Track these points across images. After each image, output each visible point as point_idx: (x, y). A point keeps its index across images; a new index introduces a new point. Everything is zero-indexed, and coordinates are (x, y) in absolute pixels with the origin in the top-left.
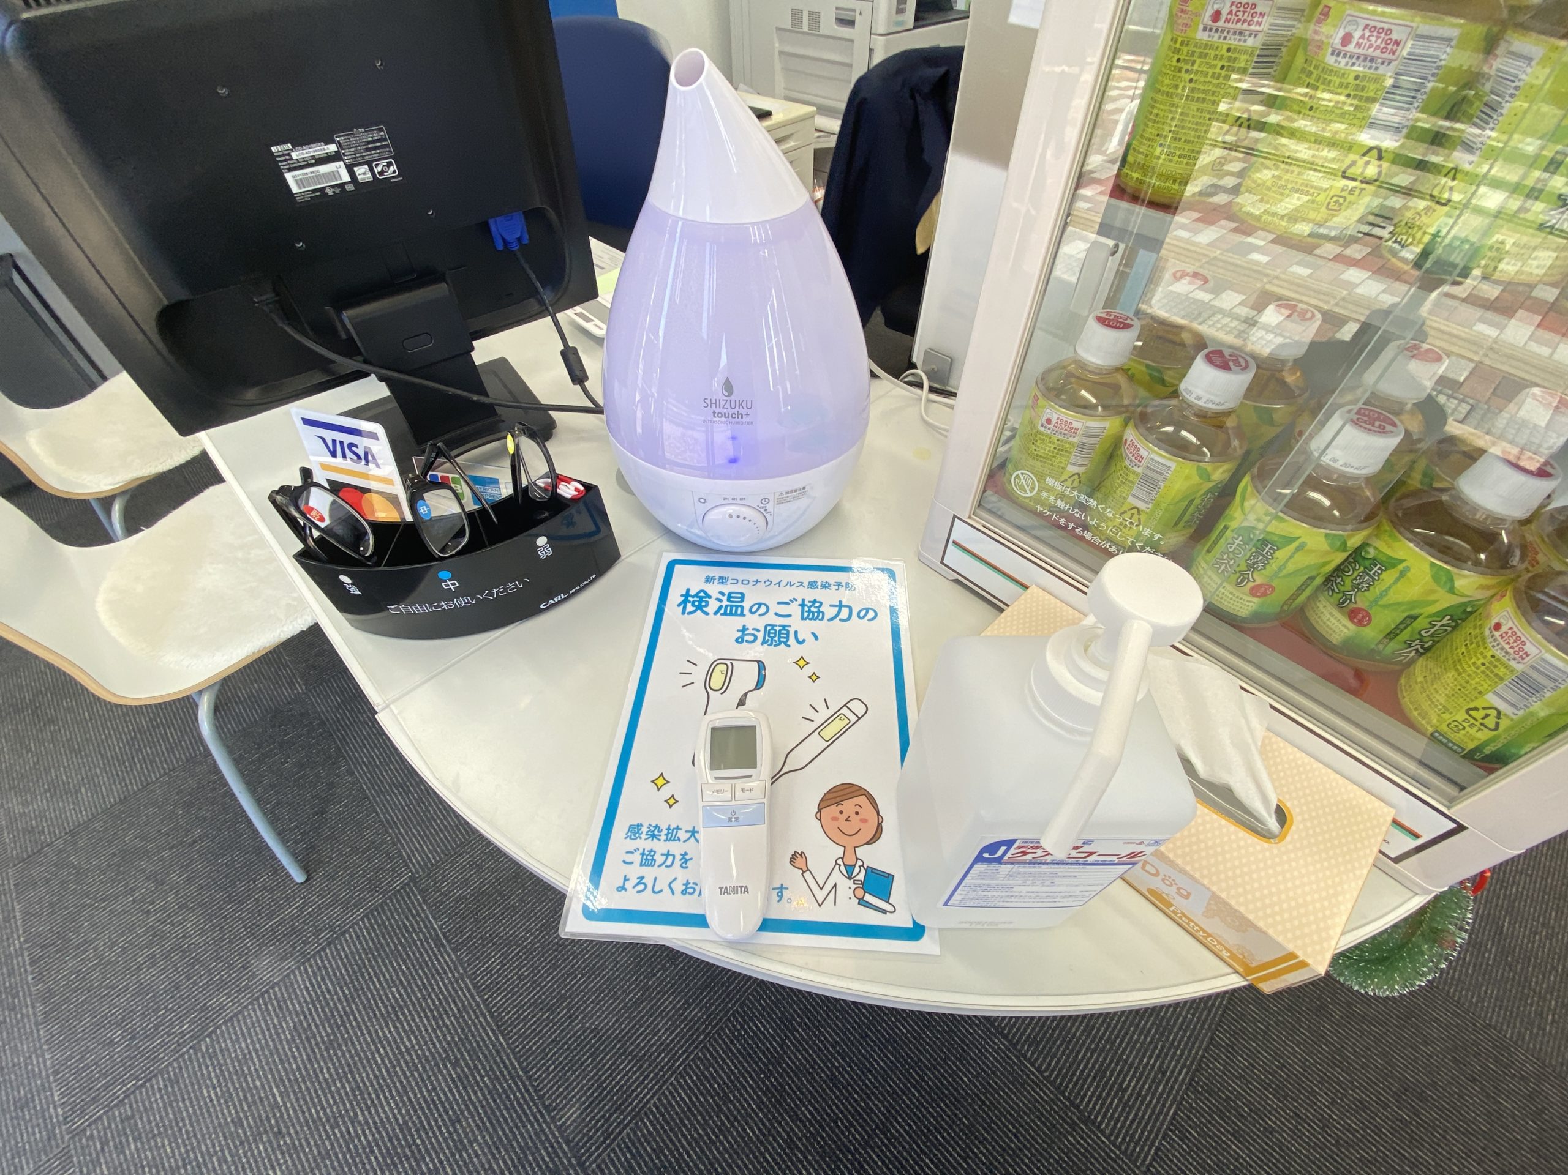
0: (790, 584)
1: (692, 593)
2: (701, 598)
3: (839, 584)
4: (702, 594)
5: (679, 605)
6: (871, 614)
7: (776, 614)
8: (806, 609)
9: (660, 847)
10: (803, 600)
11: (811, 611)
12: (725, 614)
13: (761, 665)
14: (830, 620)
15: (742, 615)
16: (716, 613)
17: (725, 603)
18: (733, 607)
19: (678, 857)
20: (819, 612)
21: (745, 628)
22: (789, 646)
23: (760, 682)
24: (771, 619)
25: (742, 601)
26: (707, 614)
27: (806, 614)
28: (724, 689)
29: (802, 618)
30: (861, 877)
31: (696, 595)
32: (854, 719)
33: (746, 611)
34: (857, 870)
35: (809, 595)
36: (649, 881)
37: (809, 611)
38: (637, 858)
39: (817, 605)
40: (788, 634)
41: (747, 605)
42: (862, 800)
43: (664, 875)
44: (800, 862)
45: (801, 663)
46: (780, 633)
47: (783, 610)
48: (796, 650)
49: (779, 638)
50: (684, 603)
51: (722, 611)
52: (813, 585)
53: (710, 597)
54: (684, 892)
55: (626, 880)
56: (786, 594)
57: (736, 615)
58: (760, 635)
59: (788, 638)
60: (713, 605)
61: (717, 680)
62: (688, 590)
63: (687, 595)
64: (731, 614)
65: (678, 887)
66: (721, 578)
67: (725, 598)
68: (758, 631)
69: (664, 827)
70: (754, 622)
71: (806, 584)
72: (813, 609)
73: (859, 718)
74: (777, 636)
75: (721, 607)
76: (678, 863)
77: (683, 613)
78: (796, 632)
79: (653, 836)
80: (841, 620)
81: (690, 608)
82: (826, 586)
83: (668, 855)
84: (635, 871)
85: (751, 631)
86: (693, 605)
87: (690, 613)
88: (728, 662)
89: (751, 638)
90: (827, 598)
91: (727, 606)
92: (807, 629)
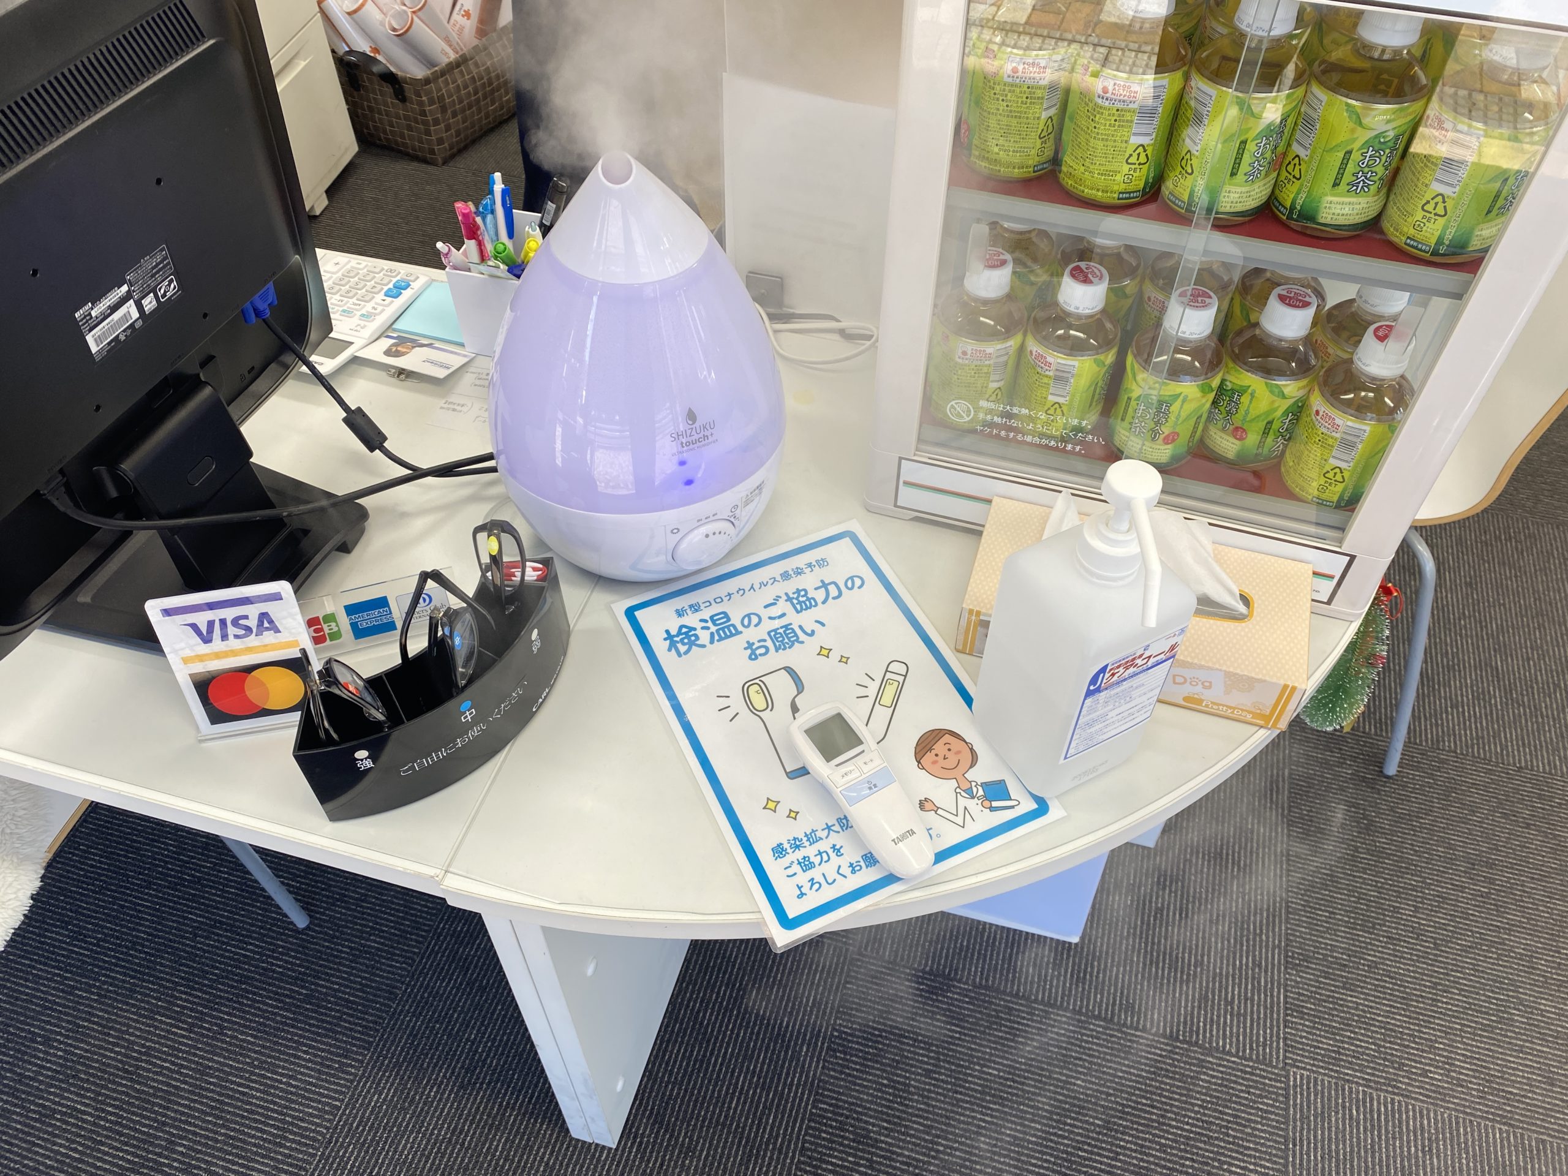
0: (763, 584)
1: (674, 632)
2: (685, 633)
3: (810, 565)
4: (684, 630)
5: (669, 650)
6: (858, 582)
7: (770, 618)
8: (795, 601)
9: (810, 851)
10: (786, 594)
11: (802, 602)
12: (721, 639)
13: (789, 670)
14: (824, 602)
15: (738, 633)
16: (712, 642)
17: (713, 629)
18: (724, 630)
19: (830, 851)
20: (809, 599)
21: (750, 645)
22: (802, 642)
23: (800, 686)
24: (768, 625)
25: (729, 620)
26: (704, 646)
27: (798, 607)
28: (770, 705)
29: (798, 612)
30: (981, 792)
31: (679, 633)
32: (901, 679)
33: (740, 628)
34: (975, 790)
35: (790, 587)
36: (819, 878)
37: (800, 603)
38: (796, 868)
39: (803, 593)
40: (793, 631)
41: (736, 620)
42: (947, 738)
43: (830, 869)
44: (928, 805)
45: (824, 652)
46: (787, 635)
47: (775, 611)
48: (811, 645)
49: (789, 638)
50: (673, 645)
51: (716, 637)
52: (786, 576)
53: (695, 629)
54: (853, 872)
55: (800, 888)
56: (768, 595)
57: (732, 635)
58: (769, 644)
59: (796, 635)
60: (704, 637)
61: (759, 701)
62: (667, 632)
63: (669, 636)
64: (727, 637)
65: (846, 870)
66: (691, 606)
67: (710, 624)
68: (765, 641)
69: (801, 836)
70: (753, 634)
71: (779, 578)
72: (801, 599)
73: (905, 676)
74: (785, 638)
75: (712, 634)
76: (833, 855)
77: (679, 655)
78: (800, 627)
79: (798, 847)
80: (834, 598)
81: (682, 648)
82: (799, 572)
83: (820, 853)
84: (803, 878)
85: (757, 645)
86: (684, 644)
87: (686, 653)
88: (757, 681)
89: (763, 651)
90: (809, 582)
91: (717, 631)
92: (806, 619)
